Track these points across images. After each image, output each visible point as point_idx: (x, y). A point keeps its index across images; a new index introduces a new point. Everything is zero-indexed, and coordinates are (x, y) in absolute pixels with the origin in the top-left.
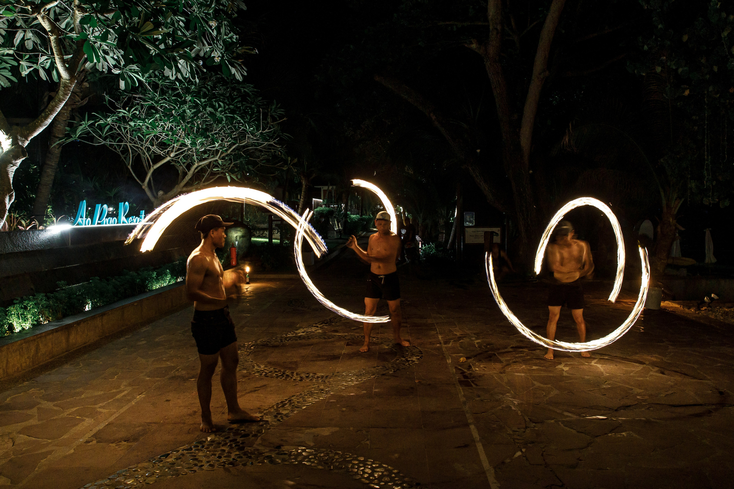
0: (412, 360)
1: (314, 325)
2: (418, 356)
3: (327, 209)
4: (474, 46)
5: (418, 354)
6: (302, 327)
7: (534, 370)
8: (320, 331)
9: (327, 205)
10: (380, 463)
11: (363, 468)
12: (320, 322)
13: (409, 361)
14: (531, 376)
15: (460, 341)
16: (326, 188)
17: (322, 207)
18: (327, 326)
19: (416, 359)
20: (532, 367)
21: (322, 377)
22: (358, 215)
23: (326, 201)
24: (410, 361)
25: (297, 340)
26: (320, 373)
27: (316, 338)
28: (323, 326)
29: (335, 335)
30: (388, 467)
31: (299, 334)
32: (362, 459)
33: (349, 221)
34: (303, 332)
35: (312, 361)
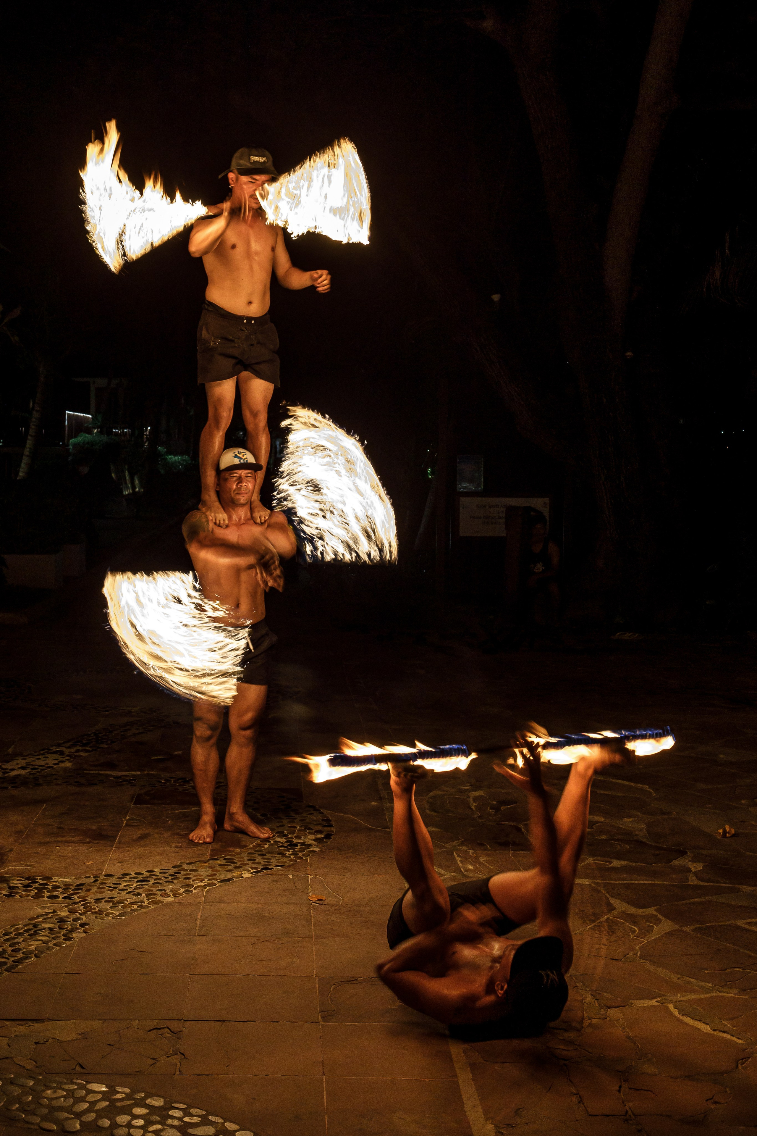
0: (303, 844)
1: (54, 749)
2: (320, 832)
3: (105, 438)
4: (488, 25)
5: (319, 828)
6: (21, 755)
7: (614, 869)
8: (68, 765)
9: (105, 430)
10: (204, 1113)
11: (158, 1126)
12: (69, 741)
13: (296, 845)
14: (605, 885)
15: (432, 794)
16: (101, 382)
17: (89, 431)
18: (87, 751)
19: (314, 840)
20: (611, 862)
21: (67, 886)
22: (186, 457)
23: (100, 417)
24: (299, 846)
25: (6, 788)
26: (61, 876)
27: (57, 784)
28: (78, 751)
29: (107, 776)
30: (223, 1124)
31: (13, 773)
32: (157, 1102)
33: (162, 472)
34: (23, 768)
35: (41, 843)
